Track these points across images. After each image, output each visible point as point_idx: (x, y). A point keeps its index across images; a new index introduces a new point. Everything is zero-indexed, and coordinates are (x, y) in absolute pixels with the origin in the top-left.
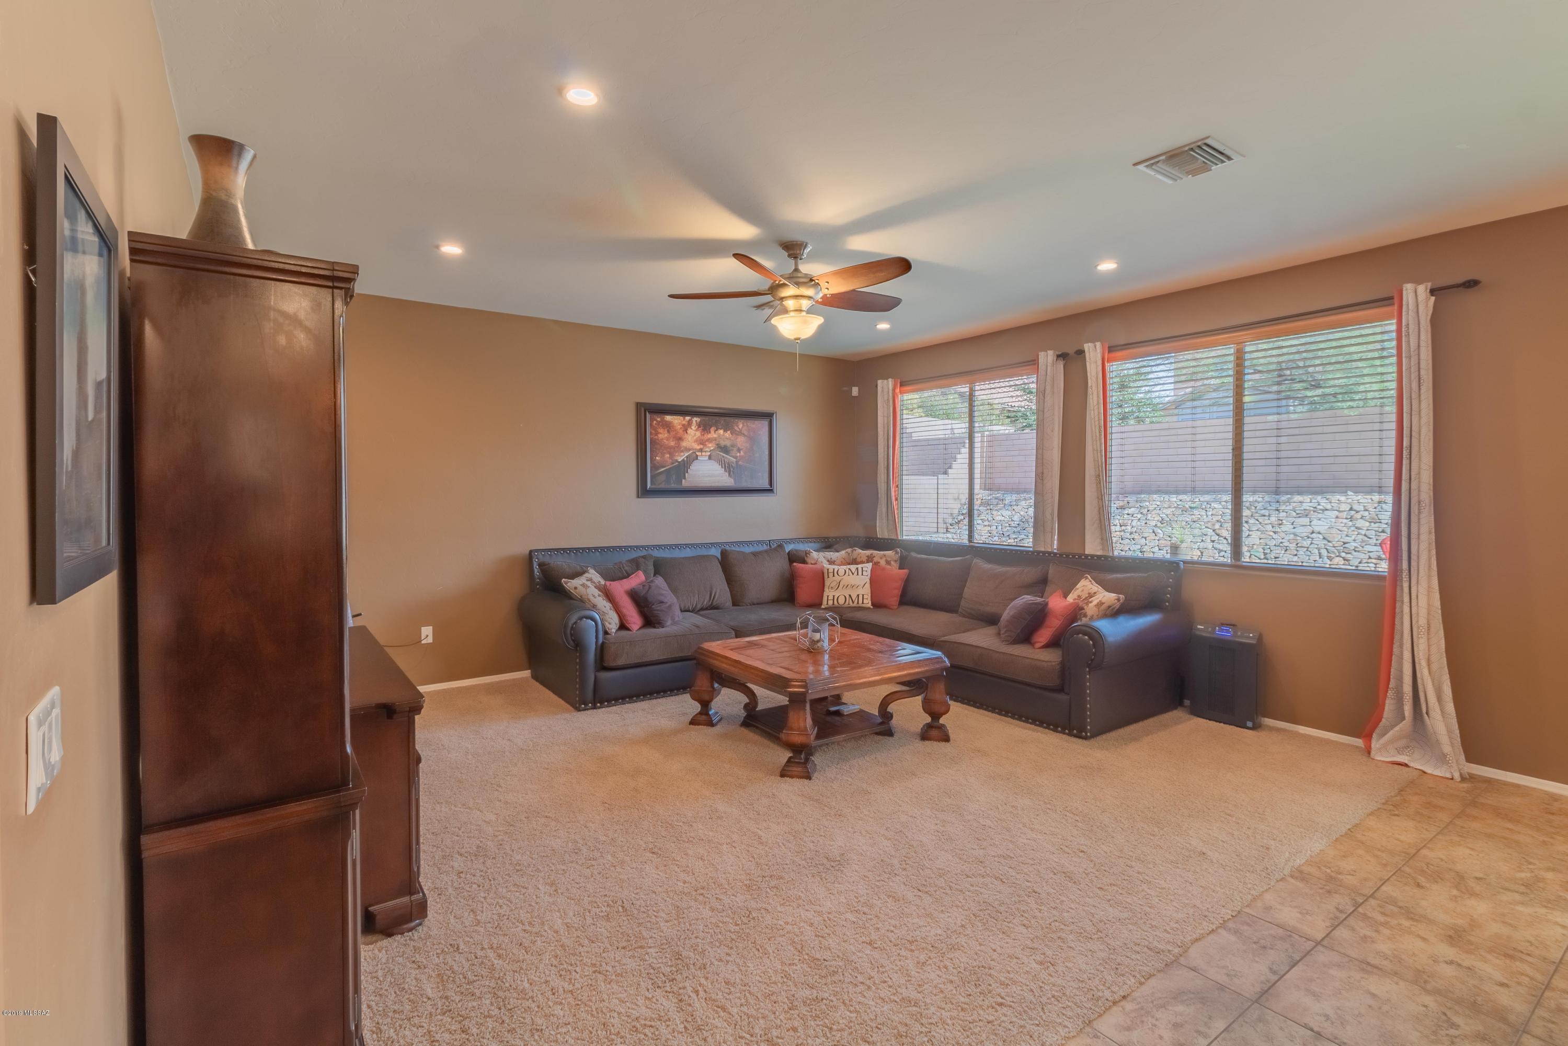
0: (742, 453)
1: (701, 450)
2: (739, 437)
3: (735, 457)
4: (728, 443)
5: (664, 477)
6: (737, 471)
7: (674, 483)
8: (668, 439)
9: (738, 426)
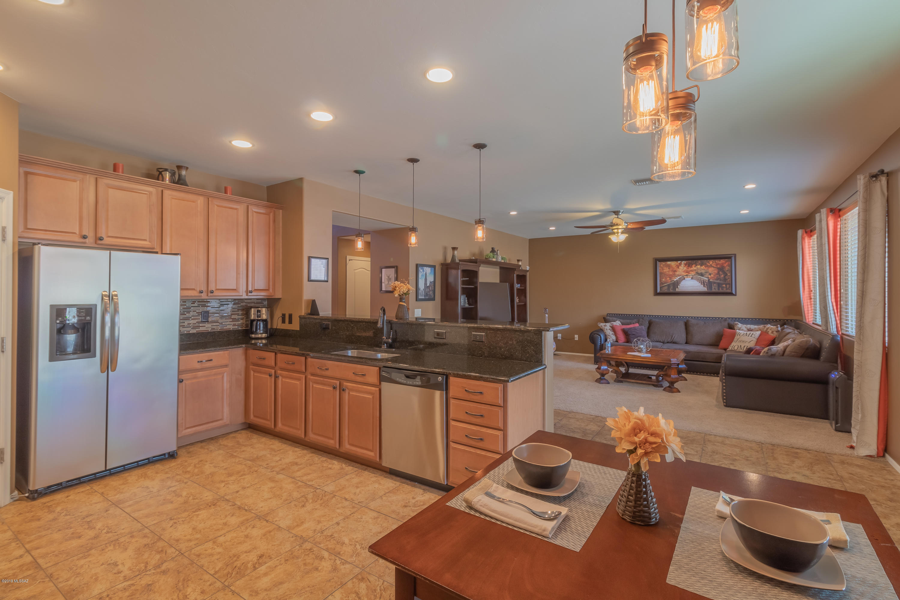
0: (712, 276)
1: (687, 275)
2: (710, 268)
3: (708, 278)
4: (703, 271)
5: (666, 288)
6: (709, 284)
7: (672, 290)
8: (669, 272)
9: (709, 263)
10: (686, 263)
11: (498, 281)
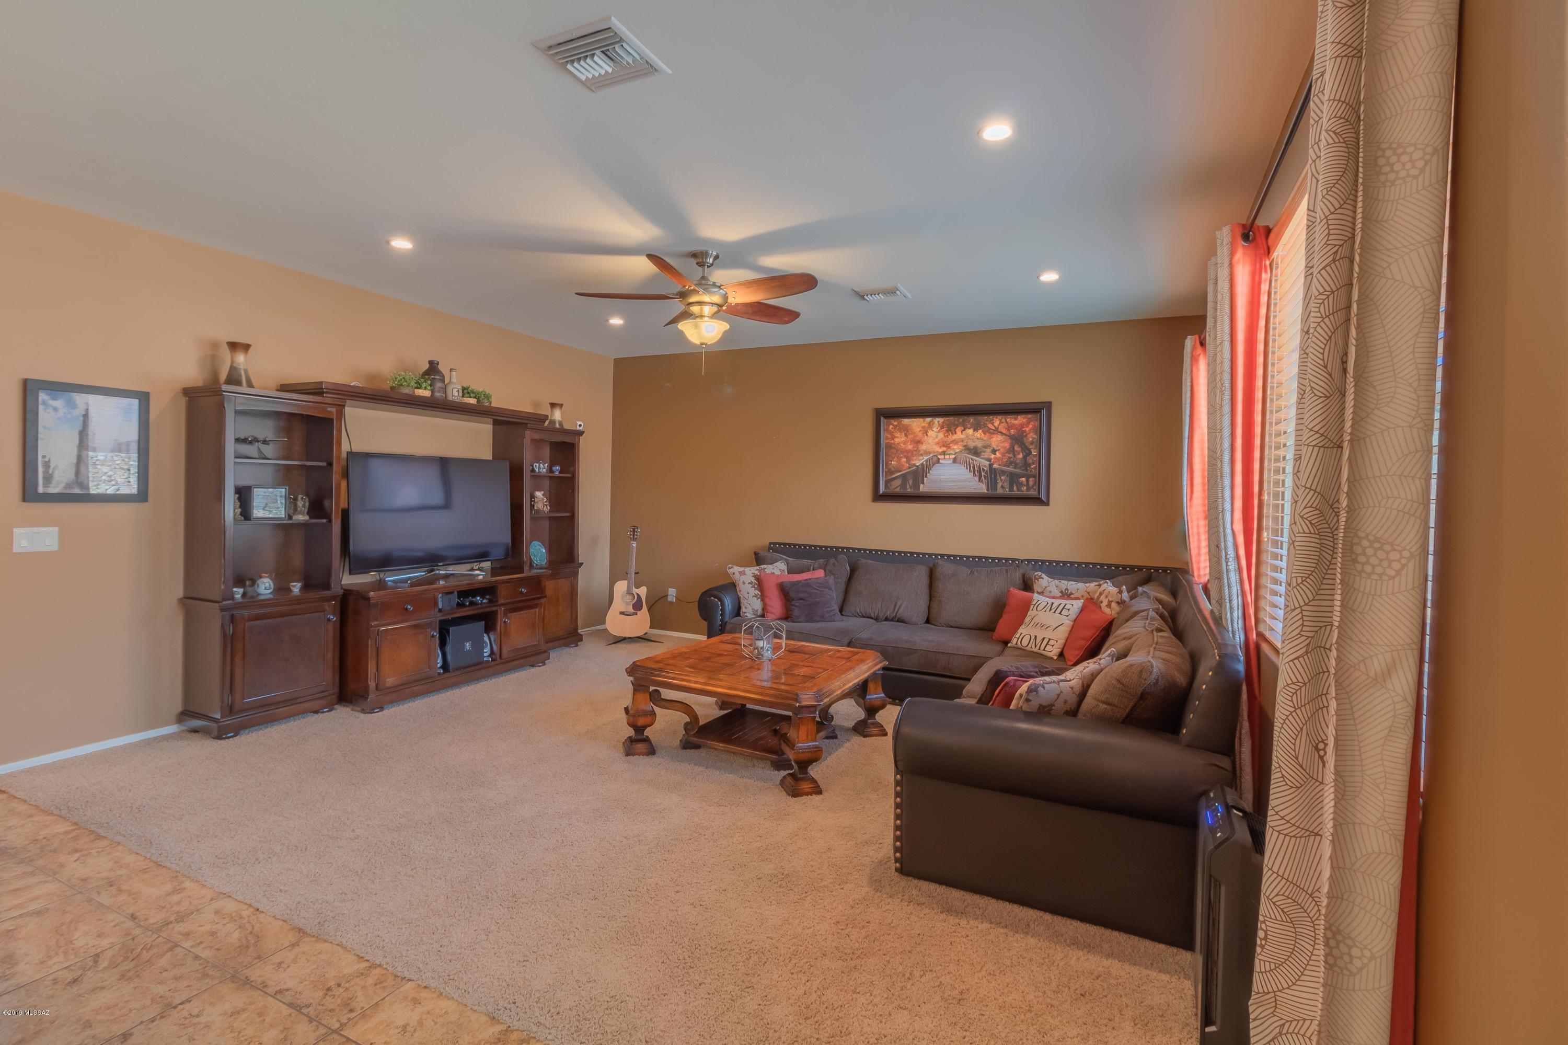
0: (998, 455)
1: (944, 453)
2: (995, 436)
3: (989, 460)
4: (979, 444)
5: (898, 482)
6: (992, 475)
7: (910, 487)
8: (905, 443)
9: (993, 424)
10: (943, 422)
11: (488, 456)
